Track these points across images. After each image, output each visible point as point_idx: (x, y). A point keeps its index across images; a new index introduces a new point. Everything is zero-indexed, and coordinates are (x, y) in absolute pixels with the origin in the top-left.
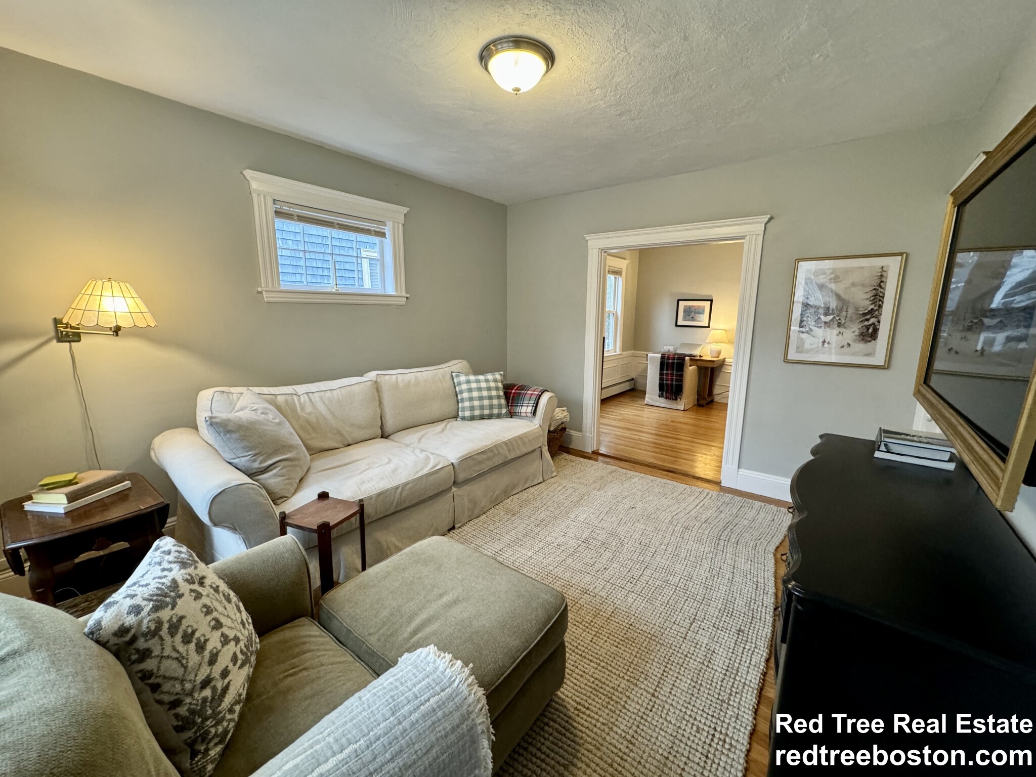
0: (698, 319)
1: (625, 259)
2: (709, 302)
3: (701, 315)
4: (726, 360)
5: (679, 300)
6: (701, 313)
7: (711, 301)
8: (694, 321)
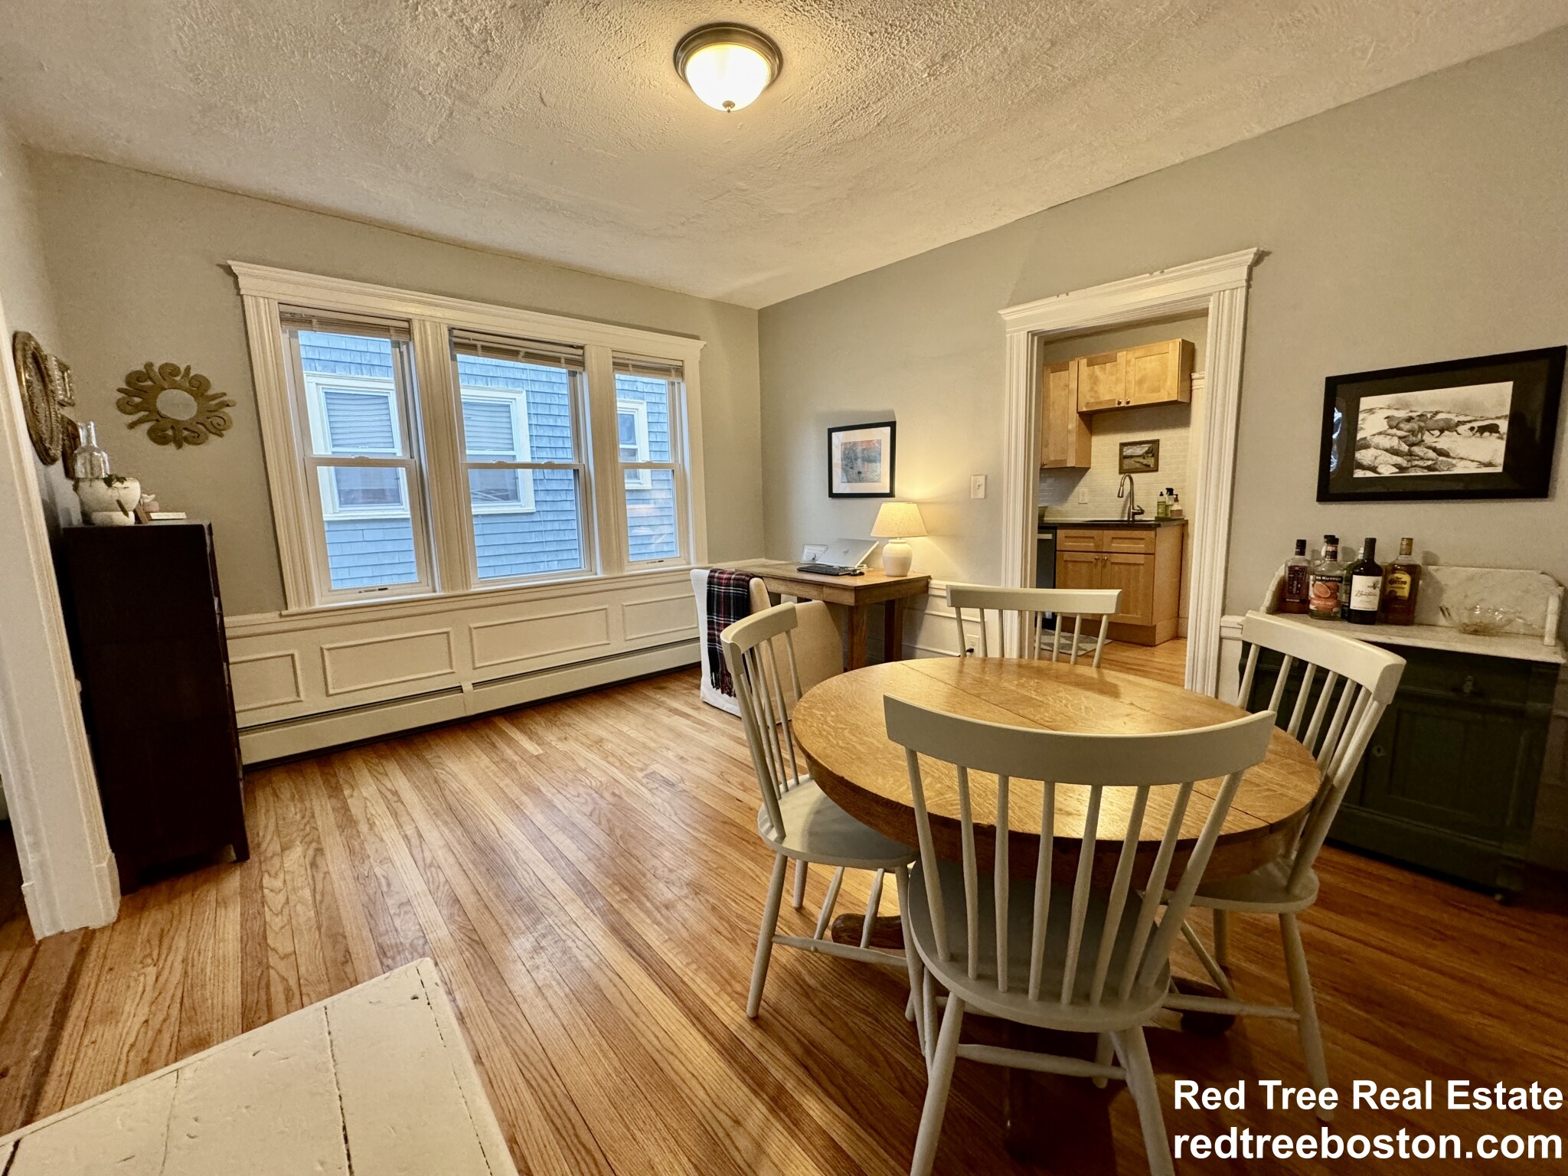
0: (869, 476)
1: (697, 338)
2: (888, 429)
3: (874, 465)
4: (934, 583)
5: (831, 431)
6: (874, 461)
7: (892, 425)
8: (861, 480)
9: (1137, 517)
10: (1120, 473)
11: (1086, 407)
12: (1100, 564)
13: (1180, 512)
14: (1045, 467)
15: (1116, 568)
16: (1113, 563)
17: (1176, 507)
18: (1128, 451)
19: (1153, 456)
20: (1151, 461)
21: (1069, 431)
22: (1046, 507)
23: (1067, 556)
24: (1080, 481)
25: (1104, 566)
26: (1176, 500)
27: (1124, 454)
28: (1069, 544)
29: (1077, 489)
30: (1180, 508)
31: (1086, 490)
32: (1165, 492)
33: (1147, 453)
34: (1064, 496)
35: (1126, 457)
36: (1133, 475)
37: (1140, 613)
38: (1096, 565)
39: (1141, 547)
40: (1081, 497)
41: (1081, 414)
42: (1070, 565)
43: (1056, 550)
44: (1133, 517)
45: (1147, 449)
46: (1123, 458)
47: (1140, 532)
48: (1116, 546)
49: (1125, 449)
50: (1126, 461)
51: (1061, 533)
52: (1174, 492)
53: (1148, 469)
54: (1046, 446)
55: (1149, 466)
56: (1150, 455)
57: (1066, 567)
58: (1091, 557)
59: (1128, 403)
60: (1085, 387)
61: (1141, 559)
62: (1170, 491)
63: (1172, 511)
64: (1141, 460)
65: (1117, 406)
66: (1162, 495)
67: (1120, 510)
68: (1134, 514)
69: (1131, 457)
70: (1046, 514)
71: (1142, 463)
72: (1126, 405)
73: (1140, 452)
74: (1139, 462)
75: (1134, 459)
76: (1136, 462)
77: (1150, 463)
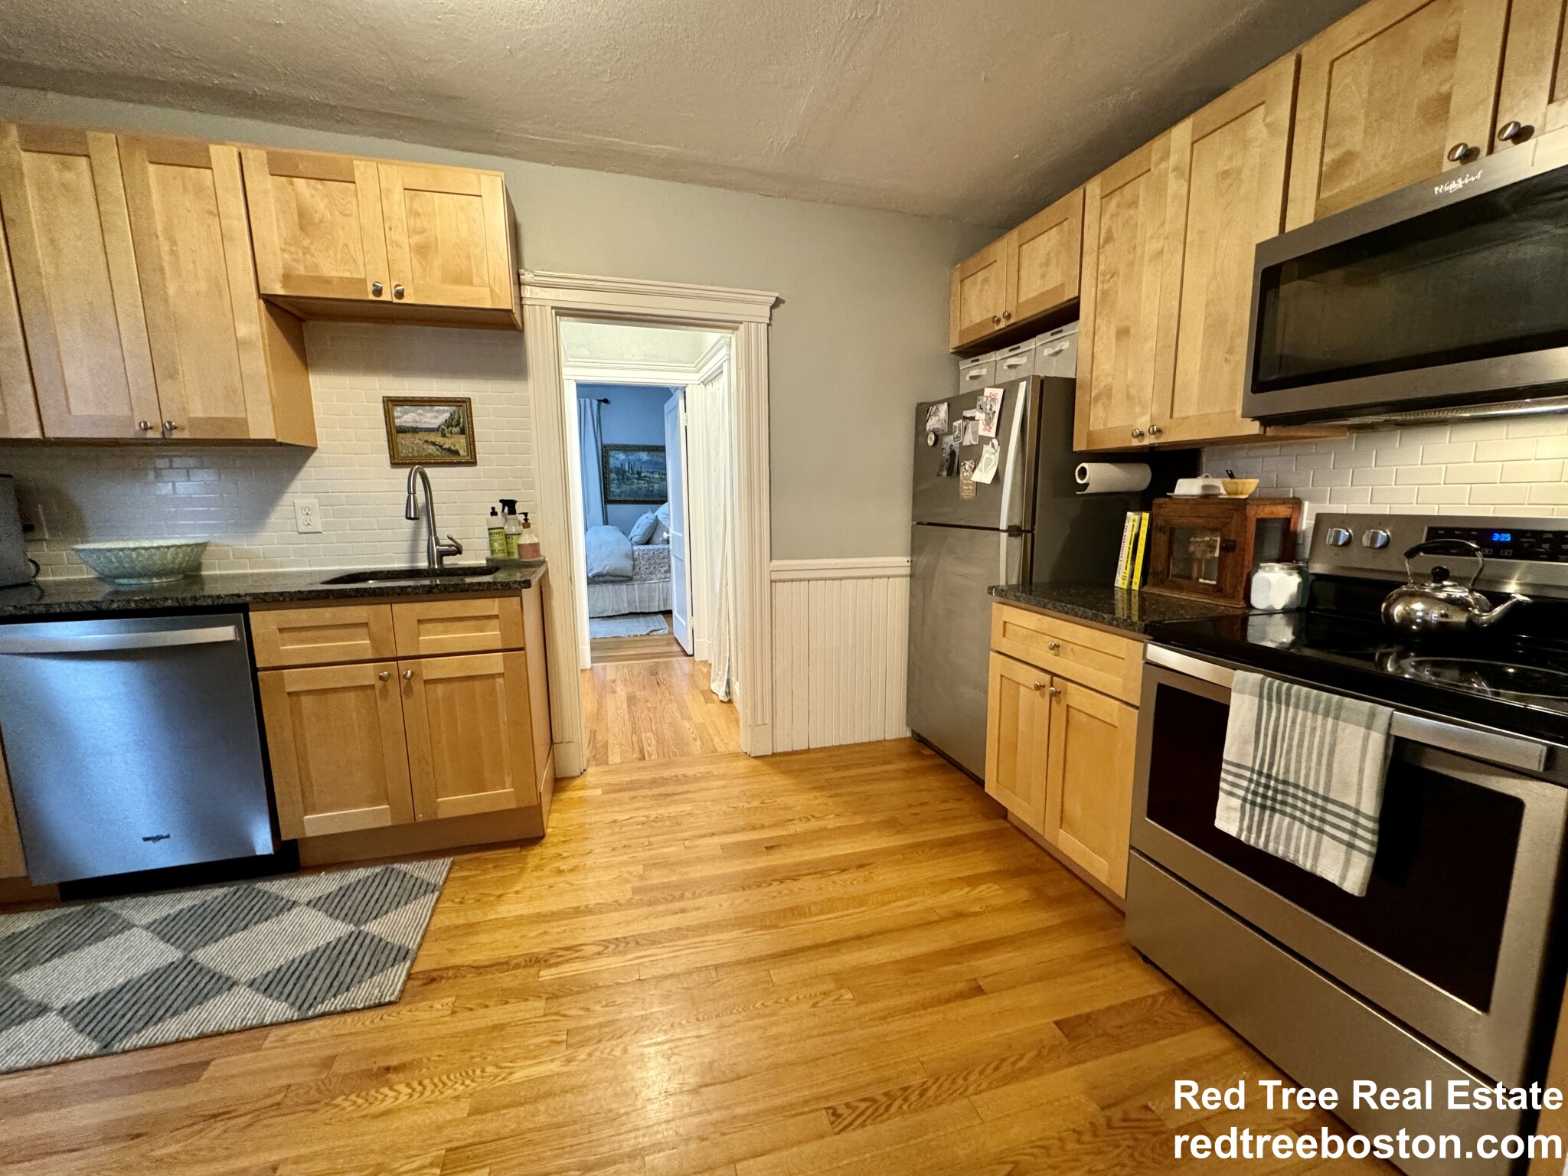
9: (448, 561)
10: (396, 462)
11: (285, 286)
12: (394, 688)
13: (535, 547)
14: (176, 435)
15: (440, 689)
16: (426, 682)
17: (526, 539)
18: (406, 417)
19: (462, 432)
20: (459, 443)
21: (240, 344)
22: (203, 546)
23: (294, 681)
24: (290, 480)
25: (408, 691)
26: (526, 524)
27: (398, 422)
28: (293, 649)
29: (287, 498)
30: (536, 540)
31: (312, 501)
32: (499, 507)
33: (449, 423)
34: (256, 515)
35: (402, 430)
36: (428, 471)
37: (508, 780)
38: (384, 692)
39: (492, 635)
40: (301, 518)
41: (271, 302)
42: (307, 702)
43: (255, 670)
44: (440, 562)
45: (447, 415)
46: (395, 432)
47: (488, 602)
48: (432, 638)
49: (398, 411)
50: (405, 440)
51: (258, 619)
52: (519, 508)
53: (455, 459)
54: (172, 375)
55: (456, 453)
56: (456, 430)
57: (296, 711)
58: (368, 674)
59: (400, 294)
60: (272, 231)
61: (495, 663)
62: (510, 505)
63: (519, 546)
64: (439, 440)
65: (371, 297)
66: (494, 513)
67: (405, 546)
68: (442, 554)
69: (415, 430)
70: (205, 561)
71: (441, 447)
72: (396, 301)
73: (433, 421)
74: (433, 444)
75: (421, 435)
76: (427, 442)
77: (457, 447)
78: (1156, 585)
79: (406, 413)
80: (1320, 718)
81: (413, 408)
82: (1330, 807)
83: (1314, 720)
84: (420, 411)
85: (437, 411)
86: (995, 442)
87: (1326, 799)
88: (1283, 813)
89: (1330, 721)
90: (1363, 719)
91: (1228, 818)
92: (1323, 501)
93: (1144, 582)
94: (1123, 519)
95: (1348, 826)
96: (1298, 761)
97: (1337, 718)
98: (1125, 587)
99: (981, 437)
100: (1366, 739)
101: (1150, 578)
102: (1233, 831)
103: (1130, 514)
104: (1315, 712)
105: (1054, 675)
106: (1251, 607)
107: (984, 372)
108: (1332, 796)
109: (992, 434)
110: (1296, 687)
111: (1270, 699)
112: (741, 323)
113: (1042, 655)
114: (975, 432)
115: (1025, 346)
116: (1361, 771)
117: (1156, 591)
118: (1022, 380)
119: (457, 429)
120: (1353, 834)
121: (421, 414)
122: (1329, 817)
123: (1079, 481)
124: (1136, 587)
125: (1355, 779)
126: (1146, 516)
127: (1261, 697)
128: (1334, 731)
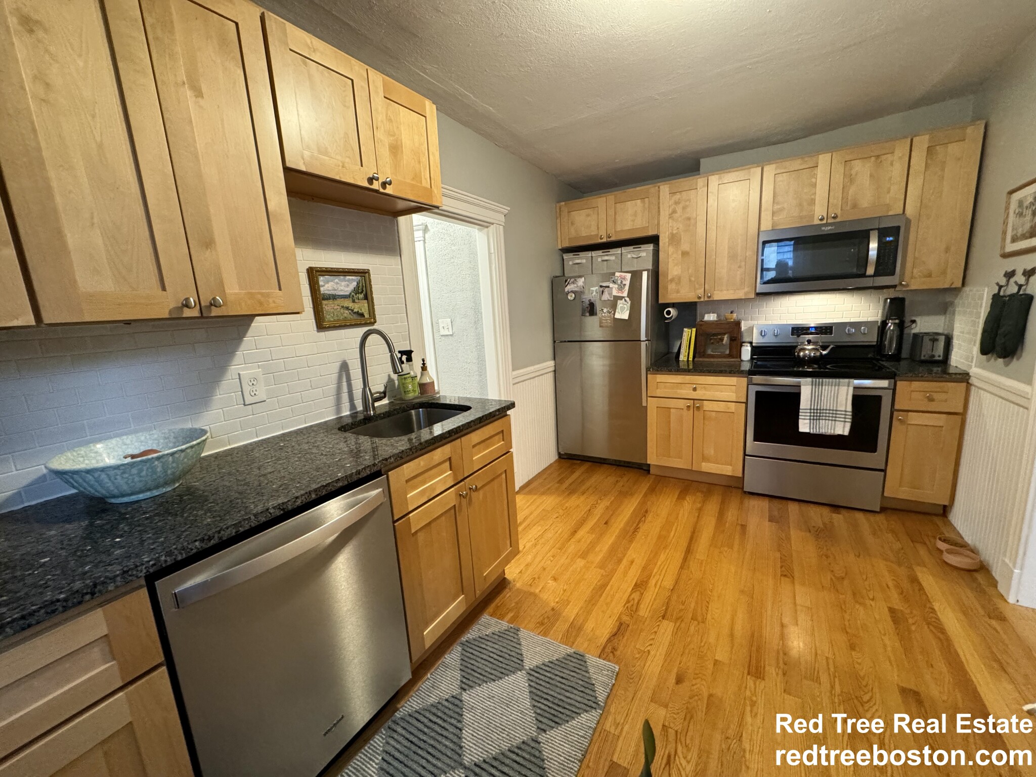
10: (320, 326)
13: (432, 385)
15: (481, 493)
17: (425, 379)
18: (329, 286)
19: (366, 297)
20: (363, 307)
25: (470, 501)
26: (425, 368)
27: (319, 290)
31: (256, 371)
33: (356, 291)
35: (323, 297)
37: (508, 543)
38: (460, 508)
40: (247, 390)
45: (355, 284)
46: (317, 299)
48: (478, 457)
49: (318, 280)
50: (326, 306)
53: (363, 320)
55: (362, 315)
62: (408, 354)
63: (421, 385)
64: (351, 305)
65: (366, 184)
66: (402, 362)
67: (331, 400)
68: (374, 401)
69: (334, 297)
71: (352, 310)
72: (382, 190)
73: (346, 289)
74: (347, 308)
75: (339, 301)
76: (343, 307)
77: (363, 311)
78: (700, 357)
79: (328, 282)
80: (833, 387)
81: (332, 278)
82: (838, 412)
83: (831, 388)
84: (337, 280)
85: (349, 280)
86: (627, 299)
87: (836, 411)
88: (822, 419)
89: (837, 387)
90: (847, 384)
91: (804, 426)
92: (748, 320)
93: (694, 357)
94: (682, 332)
95: (843, 416)
96: (827, 402)
97: (839, 386)
98: (686, 360)
99: (614, 296)
100: (848, 390)
101: (697, 355)
102: (807, 431)
103: (685, 329)
104: (832, 386)
105: (694, 400)
106: (742, 361)
107: (584, 261)
108: (838, 409)
109: (625, 294)
110: (824, 380)
111: (816, 385)
112: (493, 224)
113: (687, 392)
114: (610, 294)
115: (613, 251)
116: (847, 399)
117: (701, 359)
118: (645, 270)
119: (361, 296)
120: (845, 418)
121: (337, 283)
122: (838, 416)
123: (667, 316)
124: (691, 359)
125: (844, 402)
126: (694, 330)
127: (812, 385)
128: (838, 390)
